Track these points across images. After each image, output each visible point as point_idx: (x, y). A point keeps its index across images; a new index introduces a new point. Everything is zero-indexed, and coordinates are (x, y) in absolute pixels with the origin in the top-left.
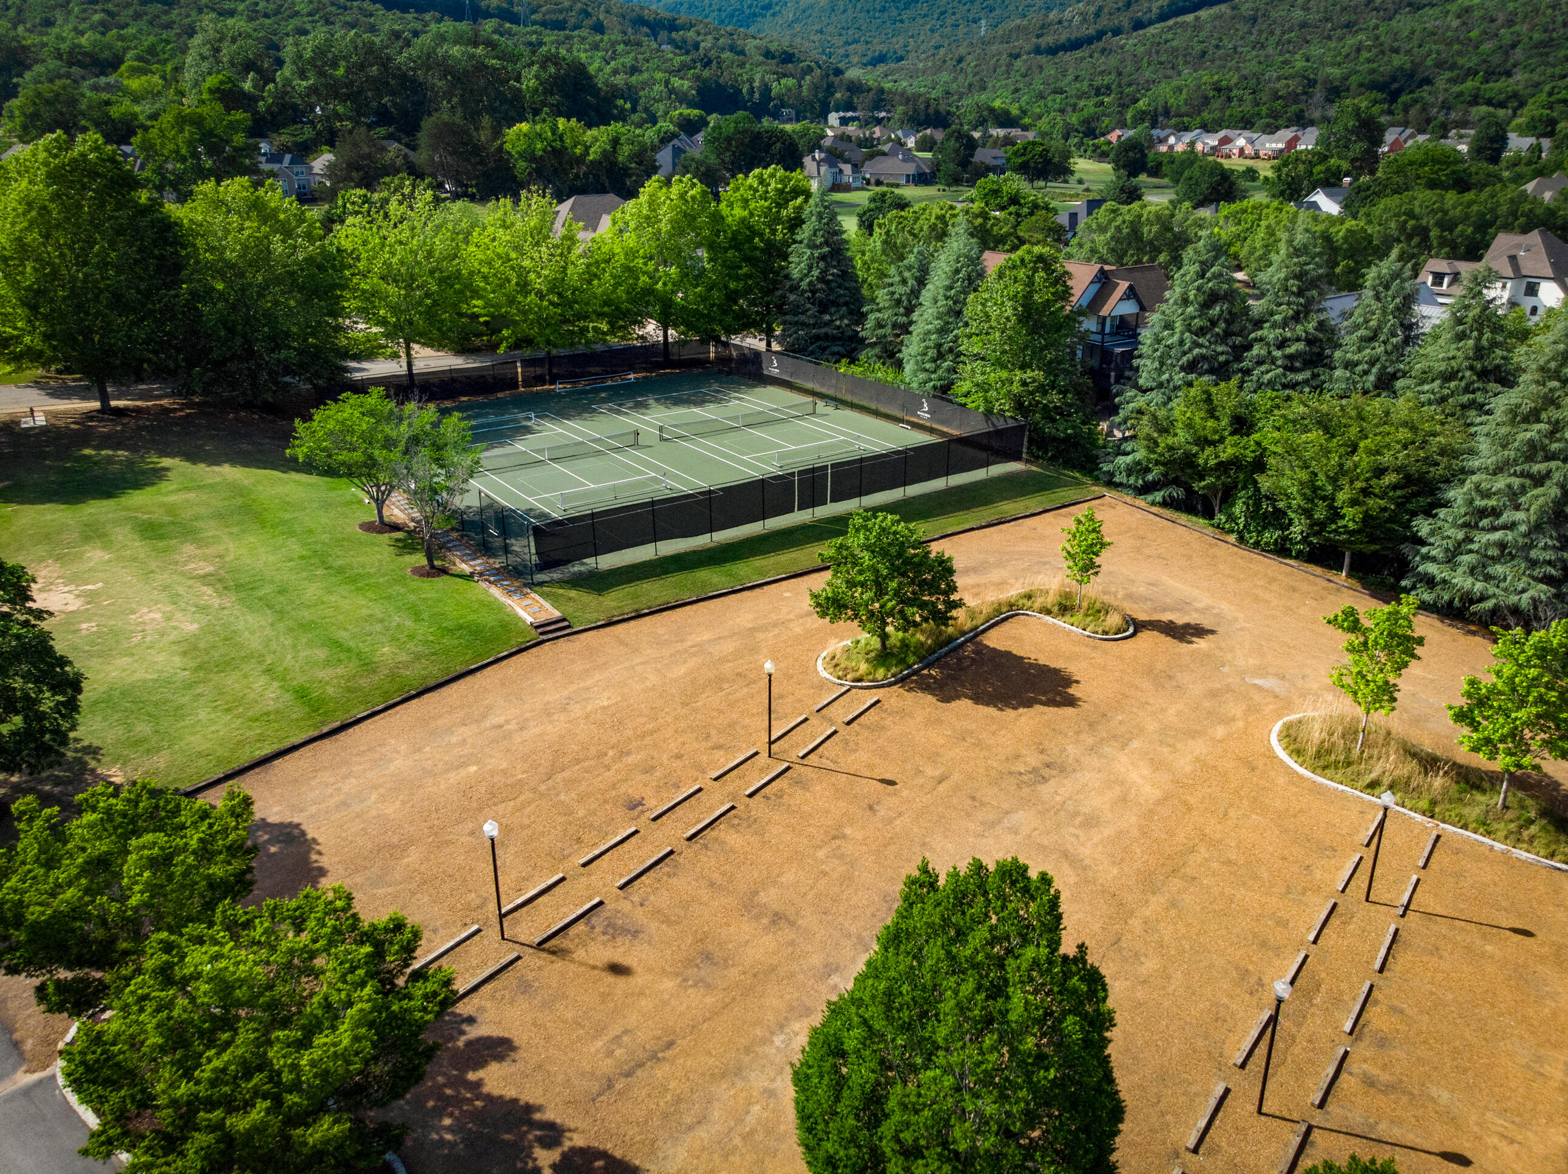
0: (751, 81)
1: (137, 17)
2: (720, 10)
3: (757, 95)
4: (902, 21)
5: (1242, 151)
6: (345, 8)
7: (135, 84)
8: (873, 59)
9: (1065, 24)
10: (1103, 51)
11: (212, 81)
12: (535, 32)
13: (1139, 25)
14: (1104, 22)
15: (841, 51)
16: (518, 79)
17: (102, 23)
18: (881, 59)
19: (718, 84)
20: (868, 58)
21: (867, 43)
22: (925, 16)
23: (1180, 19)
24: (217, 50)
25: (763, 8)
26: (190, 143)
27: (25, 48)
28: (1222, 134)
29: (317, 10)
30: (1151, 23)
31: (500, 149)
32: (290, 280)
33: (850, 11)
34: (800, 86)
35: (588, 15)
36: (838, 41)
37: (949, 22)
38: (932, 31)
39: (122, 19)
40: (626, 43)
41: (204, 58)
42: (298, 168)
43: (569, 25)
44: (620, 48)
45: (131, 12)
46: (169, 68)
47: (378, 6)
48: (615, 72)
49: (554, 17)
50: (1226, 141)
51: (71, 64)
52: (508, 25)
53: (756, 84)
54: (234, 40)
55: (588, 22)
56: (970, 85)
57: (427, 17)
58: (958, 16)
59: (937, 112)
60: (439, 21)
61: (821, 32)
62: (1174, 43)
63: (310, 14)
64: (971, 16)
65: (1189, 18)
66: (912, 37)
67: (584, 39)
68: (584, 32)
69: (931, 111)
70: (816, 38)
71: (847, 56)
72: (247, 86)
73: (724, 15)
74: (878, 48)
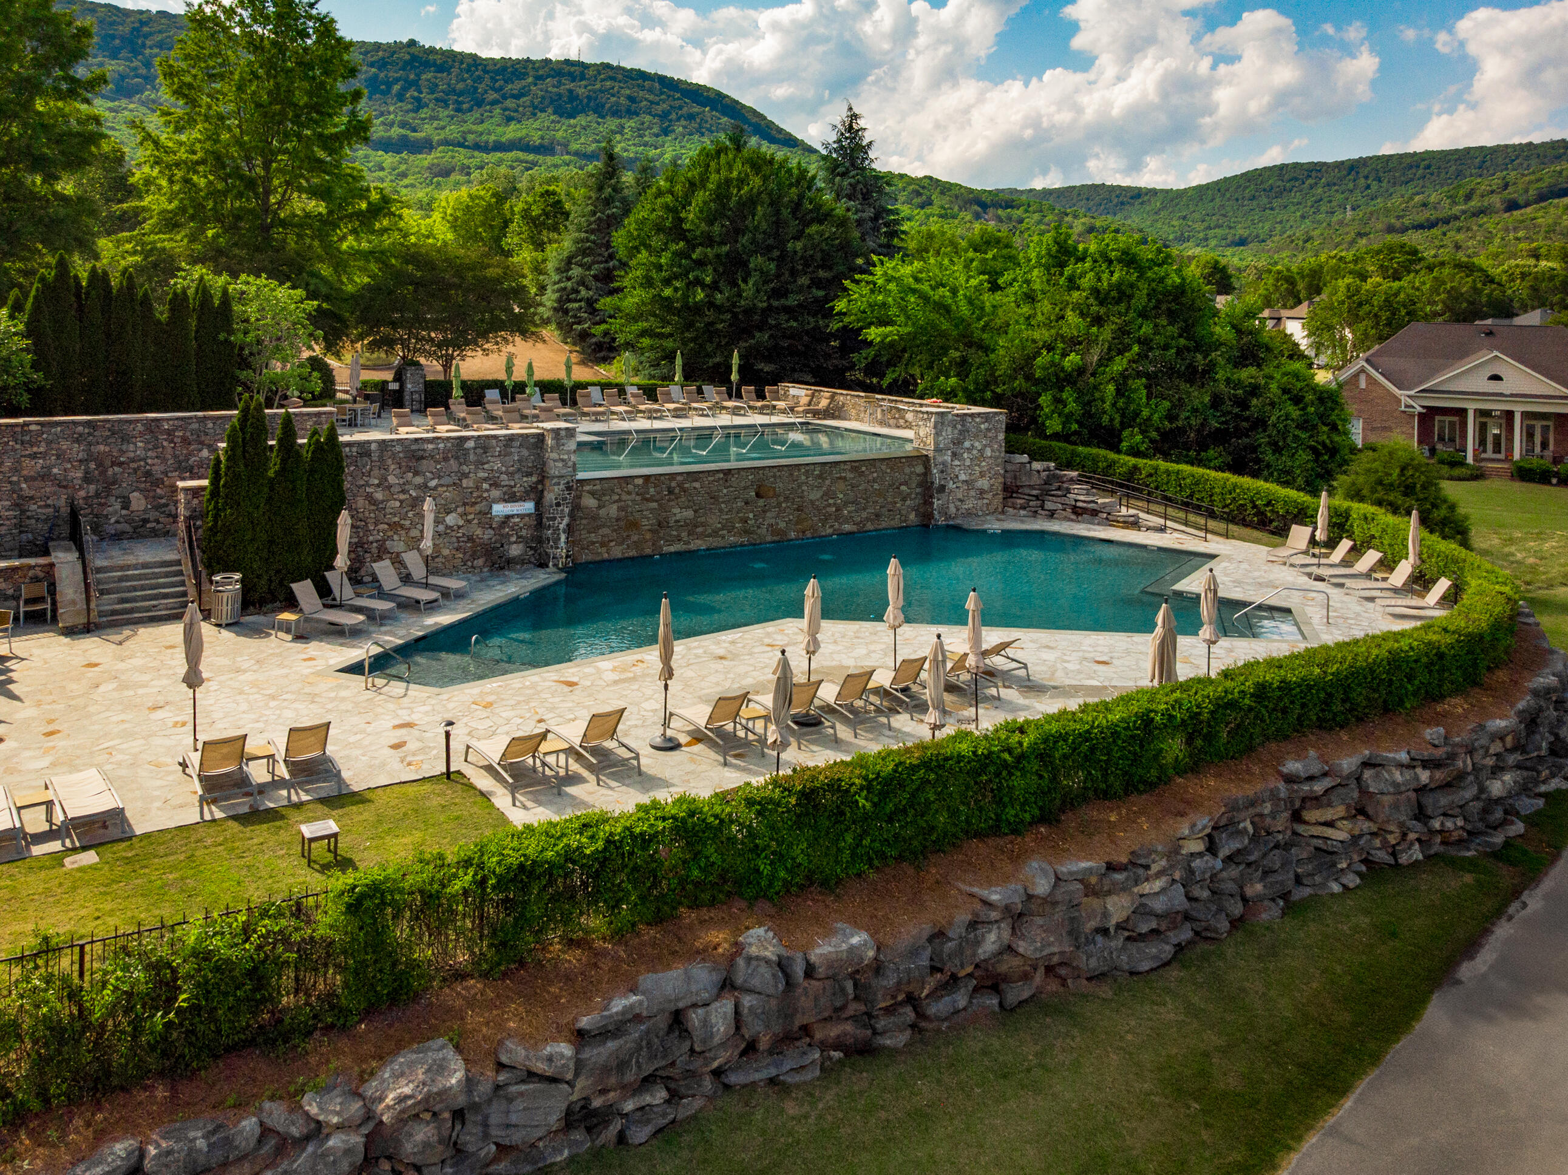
2: (1088, 199)
4: (1272, 209)
8: (1233, 242)
13: (1514, 207)
14: (1475, 203)
15: (1201, 235)
18: (1241, 242)
20: (1228, 242)
21: (1230, 227)
22: (1299, 203)
25: (1132, 198)
30: (1528, 204)
33: (1218, 199)
36: (1199, 226)
37: (1324, 209)
38: (1303, 217)
58: (1334, 204)
61: (1184, 218)
62: (1540, 221)
64: (1348, 203)
66: (1281, 222)
70: (1177, 223)
71: (1206, 239)
73: (1091, 203)
74: (1241, 232)
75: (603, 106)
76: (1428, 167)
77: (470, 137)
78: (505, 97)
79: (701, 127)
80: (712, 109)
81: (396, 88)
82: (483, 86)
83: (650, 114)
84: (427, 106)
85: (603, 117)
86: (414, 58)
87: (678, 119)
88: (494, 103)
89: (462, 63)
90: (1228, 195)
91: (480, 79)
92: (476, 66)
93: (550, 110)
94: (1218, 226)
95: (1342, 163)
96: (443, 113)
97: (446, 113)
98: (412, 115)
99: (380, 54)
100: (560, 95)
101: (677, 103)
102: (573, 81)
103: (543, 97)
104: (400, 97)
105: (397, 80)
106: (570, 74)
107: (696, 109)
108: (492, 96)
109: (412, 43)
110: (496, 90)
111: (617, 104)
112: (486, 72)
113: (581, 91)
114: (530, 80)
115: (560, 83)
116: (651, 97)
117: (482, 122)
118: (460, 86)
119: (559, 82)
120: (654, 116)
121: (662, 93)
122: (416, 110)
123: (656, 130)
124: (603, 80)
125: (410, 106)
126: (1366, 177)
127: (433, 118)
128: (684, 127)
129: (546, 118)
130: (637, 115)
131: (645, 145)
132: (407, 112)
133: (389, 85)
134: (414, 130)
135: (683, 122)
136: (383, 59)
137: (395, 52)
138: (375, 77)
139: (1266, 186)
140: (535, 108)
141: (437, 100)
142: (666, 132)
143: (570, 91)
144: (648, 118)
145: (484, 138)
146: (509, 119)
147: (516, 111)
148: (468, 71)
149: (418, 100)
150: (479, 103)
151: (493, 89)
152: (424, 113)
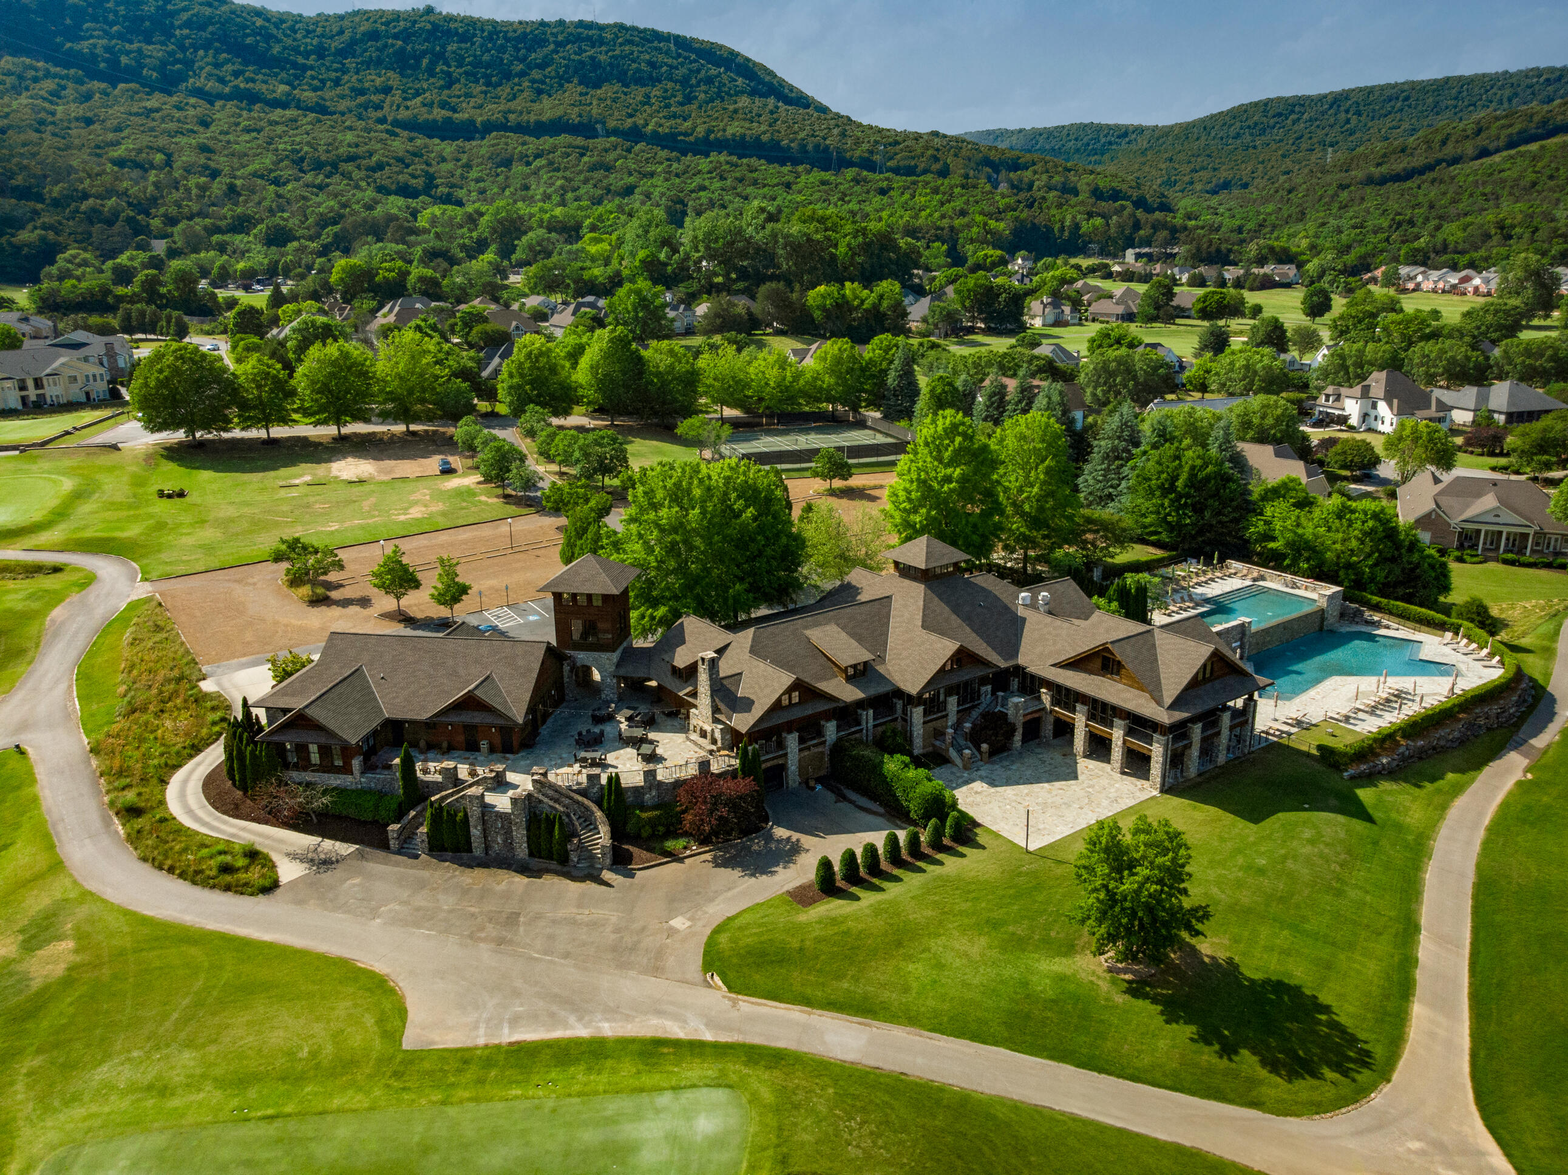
0: (1062, 221)
1: (586, 181)
2: (1076, 139)
3: (1066, 234)
4: (1255, 147)
5: (1476, 289)
6: (737, 166)
7: (593, 249)
8: (1217, 186)
9: (1409, 151)
10: (1433, 181)
11: (642, 254)
12: (887, 179)
13: (1484, 153)
14: (1449, 150)
15: (1187, 179)
16: (836, 246)
17: (562, 187)
18: (1226, 185)
19: (1034, 224)
20: (1212, 185)
21: (1215, 169)
22: (1281, 141)
23: (1522, 148)
24: (647, 232)
25: (1119, 137)
26: (633, 304)
27: (520, 218)
28: (1463, 273)
29: (715, 169)
30: (1498, 151)
31: (804, 305)
32: (679, 379)
33: (1203, 138)
34: (1108, 225)
35: (936, 159)
36: (1186, 168)
37: (1304, 146)
38: (1284, 156)
39: (576, 184)
40: (963, 187)
41: (638, 236)
42: (688, 313)
43: (918, 170)
44: (957, 190)
45: (582, 177)
46: (614, 237)
47: (763, 161)
48: (943, 217)
49: (907, 163)
50: (1466, 279)
51: (550, 231)
52: (865, 173)
53: (1067, 223)
54: (657, 226)
55: (936, 167)
56: (1290, 216)
57: (800, 168)
58: (1315, 140)
59: (1218, 251)
60: (809, 172)
61: (1171, 160)
62: (1507, 173)
63: (710, 172)
64: (1328, 140)
65: (1534, 147)
66: (1263, 162)
67: (927, 183)
68: (929, 177)
69: (1213, 249)
70: (1163, 166)
71: (1192, 183)
72: (662, 256)
73: (1079, 144)
74: (1224, 174)
75: (626, 73)
76: (1407, 99)
77: (512, 117)
78: (530, 67)
79: (720, 91)
80: (727, 70)
81: (425, 62)
82: (506, 56)
83: (671, 80)
84: (458, 80)
85: (627, 86)
86: (436, 27)
87: (698, 85)
88: (522, 74)
89: (483, 31)
90: (1213, 134)
91: (502, 49)
92: (497, 33)
93: (576, 81)
94: (1203, 168)
95: (1325, 96)
96: (477, 89)
97: (479, 89)
98: (446, 92)
99: (402, 23)
100: (581, 62)
101: (695, 66)
102: (593, 47)
103: (566, 66)
104: (431, 72)
105: (424, 53)
106: (589, 38)
107: (714, 71)
108: (519, 67)
109: (429, 10)
110: (523, 60)
111: (638, 70)
112: (507, 39)
113: (602, 58)
114: (552, 47)
115: (581, 51)
116: (670, 61)
117: (514, 97)
118: (486, 57)
119: (580, 48)
120: (676, 82)
121: (679, 55)
122: (449, 86)
123: (679, 98)
124: (621, 45)
125: (442, 82)
126: (1347, 111)
127: (468, 95)
128: (706, 92)
129: (573, 90)
130: (660, 81)
131: (674, 116)
132: (441, 88)
133: (418, 59)
134: (455, 111)
135: (703, 88)
136: (406, 29)
137: (415, 22)
138: (402, 50)
139: (1250, 122)
140: (561, 78)
141: (466, 73)
142: (689, 99)
143: (593, 58)
144: (670, 85)
145: (525, 117)
146: (540, 92)
147: (543, 83)
148: (490, 39)
149: (449, 74)
150: (507, 76)
151: (517, 59)
152: (457, 89)
